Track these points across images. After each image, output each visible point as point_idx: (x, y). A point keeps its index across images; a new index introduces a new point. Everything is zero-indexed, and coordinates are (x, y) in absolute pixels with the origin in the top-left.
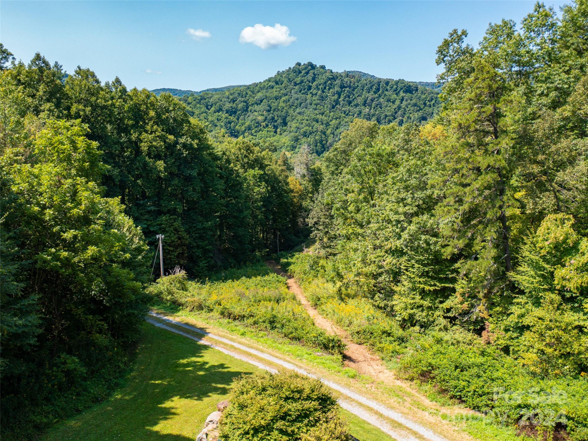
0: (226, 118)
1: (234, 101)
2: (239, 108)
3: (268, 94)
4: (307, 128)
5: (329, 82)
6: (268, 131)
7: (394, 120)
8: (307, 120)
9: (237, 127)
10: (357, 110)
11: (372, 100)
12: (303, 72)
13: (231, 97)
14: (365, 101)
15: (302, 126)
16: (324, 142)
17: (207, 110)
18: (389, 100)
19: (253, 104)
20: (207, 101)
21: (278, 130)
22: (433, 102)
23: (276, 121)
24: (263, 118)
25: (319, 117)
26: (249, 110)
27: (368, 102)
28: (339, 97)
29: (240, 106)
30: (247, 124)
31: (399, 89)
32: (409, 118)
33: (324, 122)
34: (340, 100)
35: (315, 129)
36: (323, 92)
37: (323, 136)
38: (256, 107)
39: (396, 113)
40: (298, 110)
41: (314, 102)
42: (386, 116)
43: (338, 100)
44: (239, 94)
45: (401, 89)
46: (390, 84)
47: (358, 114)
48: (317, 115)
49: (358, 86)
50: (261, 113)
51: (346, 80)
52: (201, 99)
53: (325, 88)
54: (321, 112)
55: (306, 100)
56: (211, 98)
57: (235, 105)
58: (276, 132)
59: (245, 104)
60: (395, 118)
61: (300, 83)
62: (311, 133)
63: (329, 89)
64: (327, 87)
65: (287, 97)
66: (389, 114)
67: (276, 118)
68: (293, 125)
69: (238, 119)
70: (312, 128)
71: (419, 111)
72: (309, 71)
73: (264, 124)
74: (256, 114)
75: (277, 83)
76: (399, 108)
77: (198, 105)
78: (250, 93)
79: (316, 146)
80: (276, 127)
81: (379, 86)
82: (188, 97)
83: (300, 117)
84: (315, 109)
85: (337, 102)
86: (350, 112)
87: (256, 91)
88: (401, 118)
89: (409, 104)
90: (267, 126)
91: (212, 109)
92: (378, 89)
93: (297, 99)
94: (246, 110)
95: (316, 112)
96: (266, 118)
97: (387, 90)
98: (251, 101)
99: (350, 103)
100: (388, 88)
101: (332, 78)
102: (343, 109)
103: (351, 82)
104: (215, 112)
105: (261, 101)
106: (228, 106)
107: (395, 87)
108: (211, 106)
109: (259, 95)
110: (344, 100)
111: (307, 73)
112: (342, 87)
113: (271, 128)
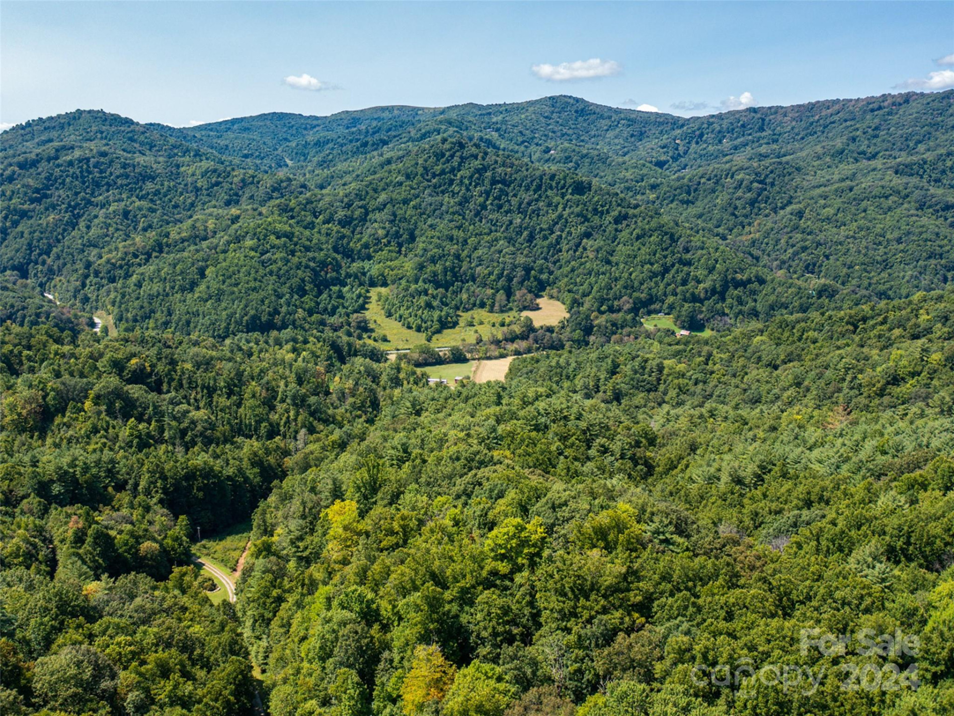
0: (338, 232)
1: (349, 206)
2: (355, 216)
3: (394, 196)
4: (436, 250)
5: (477, 175)
6: (389, 251)
7: (550, 234)
8: (439, 238)
9: (351, 244)
10: (506, 219)
11: (529, 204)
12: (448, 154)
13: (346, 200)
14: (520, 204)
15: (431, 247)
16: (457, 269)
17: (314, 219)
18: (549, 205)
19: (374, 210)
20: (314, 205)
21: (403, 249)
22: (608, 206)
23: (401, 236)
24: (384, 232)
25: (455, 233)
26: (368, 217)
27: (523, 206)
28: (487, 200)
29: (357, 213)
30: (364, 240)
31: (567, 185)
32: (570, 233)
33: (460, 240)
34: (488, 203)
35: (446, 252)
36: (468, 190)
37: (456, 261)
38: (377, 216)
39: (554, 225)
40: (430, 221)
41: (451, 210)
42: (542, 230)
43: (485, 202)
44: (356, 194)
45: (570, 186)
46: (557, 177)
47: (508, 226)
48: (452, 229)
49: (515, 179)
50: (382, 225)
51: (500, 170)
52: (307, 203)
53: (470, 184)
54: (458, 224)
55: (442, 205)
56: (320, 200)
57: (350, 212)
58: (399, 252)
59: (363, 210)
60: (553, 233)
61: (440, 175)
62: (440, 258)
63: (475, 187)
64: (473, 184)
65: (418, 200)
66: (544, 226)
67: (401, 231)
68: (420, 245)
69: (353, 232)
70: (443, 250)
71: (583, 223)
72: (455, 153)
73: (385, 240)
74: (376, 225)
75: (408, 177)
76: (560, 217)
77: (303, 213)
78: (371, 193)
79: (446, 275)
80: (400, 245)
81: (541, 181)
82: (290, 201)
83: (430, 233)
84: (451, 221)
85: (484, 207)
86: (497, 221)
87: (380, 188)
88: (559, 233)
89: (572, 213)
90: (389, 242)
91: (321, 217)
92: (539, 187)
93: (431, 205)
94: (364, 219)
95: (452, 225)
96: (388, 232)
97: (551, 188)
98: (372, 204)
99: (500, 207)
100: (554, 184)
101: (481, 169)
102: (491, 217)
103: (506, 174)
104: (324, 223)
105: (385, 205)
106: (341, 214)
107: (562, 182)
108: (320, 214)
109: (383, 197)
110: (492, 204)
111: (452, 156)
112: (494, 182)
113: (394, 247)
